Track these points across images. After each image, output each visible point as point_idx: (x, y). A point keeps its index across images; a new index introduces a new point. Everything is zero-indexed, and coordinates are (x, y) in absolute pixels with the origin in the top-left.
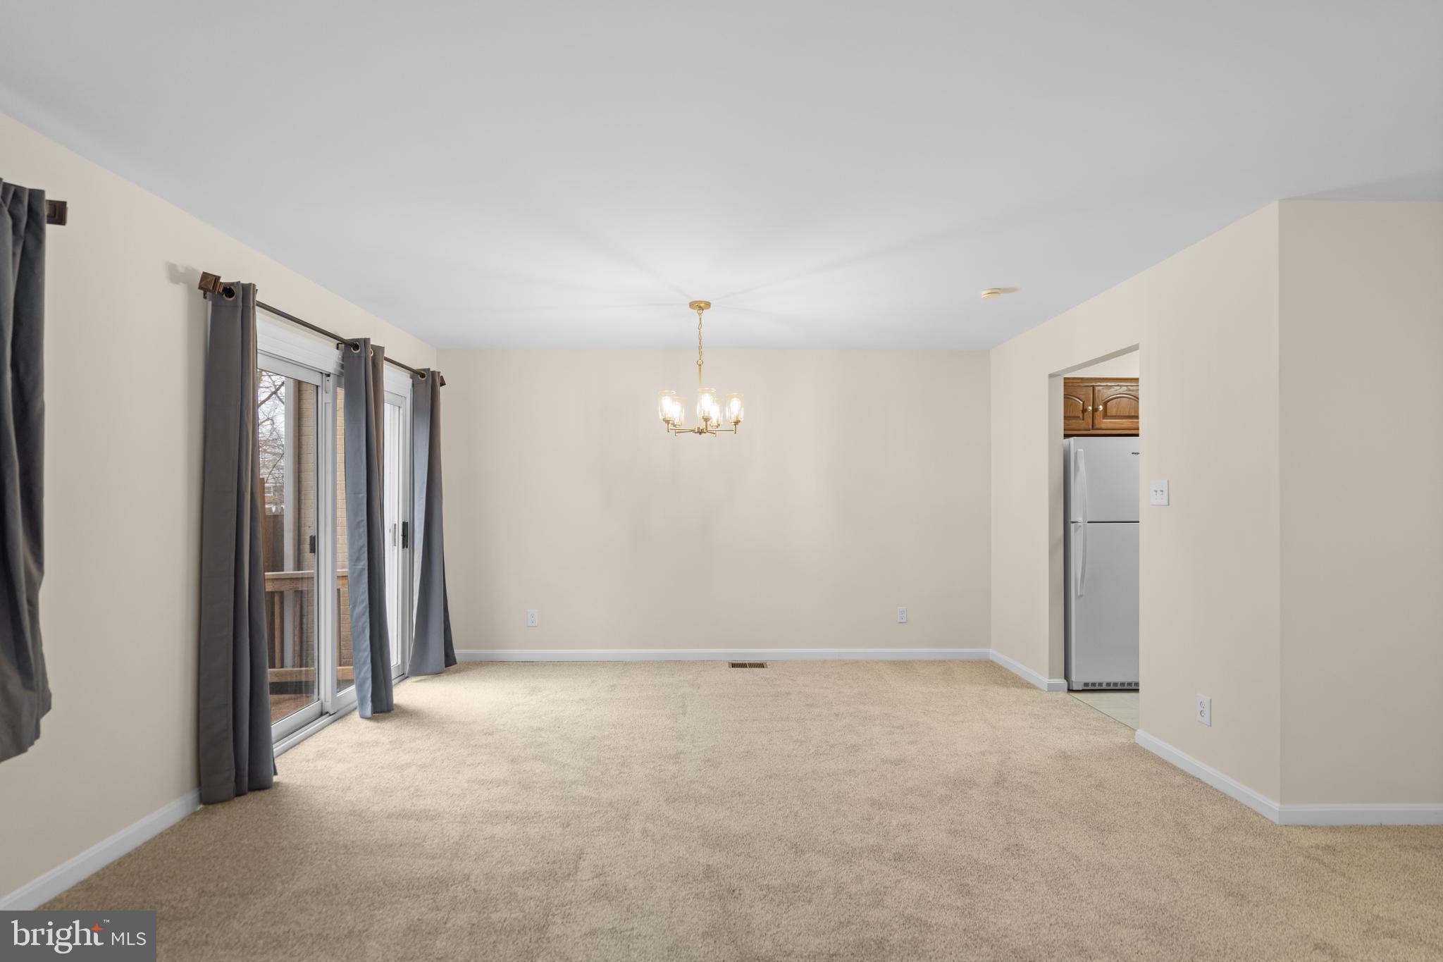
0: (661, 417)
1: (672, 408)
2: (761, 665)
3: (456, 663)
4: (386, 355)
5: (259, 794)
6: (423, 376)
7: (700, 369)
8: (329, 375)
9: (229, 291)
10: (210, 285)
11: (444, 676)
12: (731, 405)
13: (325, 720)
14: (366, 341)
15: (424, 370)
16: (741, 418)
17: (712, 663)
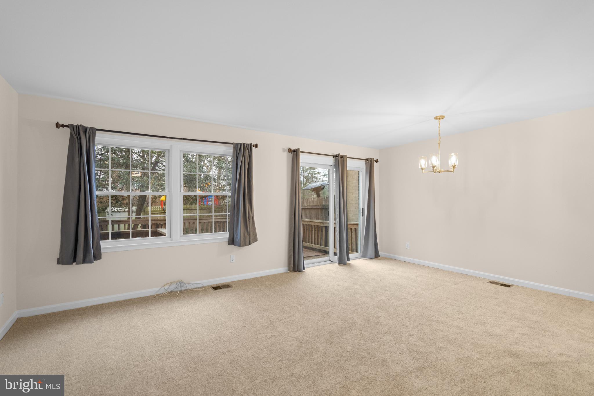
0: (420, 167)
1: (423, 163)
2: (508, 286)
3: (380, 257)
4: (348, 156)
5: (299, 273)
6: (368, 160)
7: (439, 145)
8: (331, 166)
9: (294, 151)
10: (290, 150)
11: (374, 260)
12: (451, 159)
13: (330, 262)
14: (339, 154)
15: (368, 158)
16: (457, 164)
17: (479, 279)
